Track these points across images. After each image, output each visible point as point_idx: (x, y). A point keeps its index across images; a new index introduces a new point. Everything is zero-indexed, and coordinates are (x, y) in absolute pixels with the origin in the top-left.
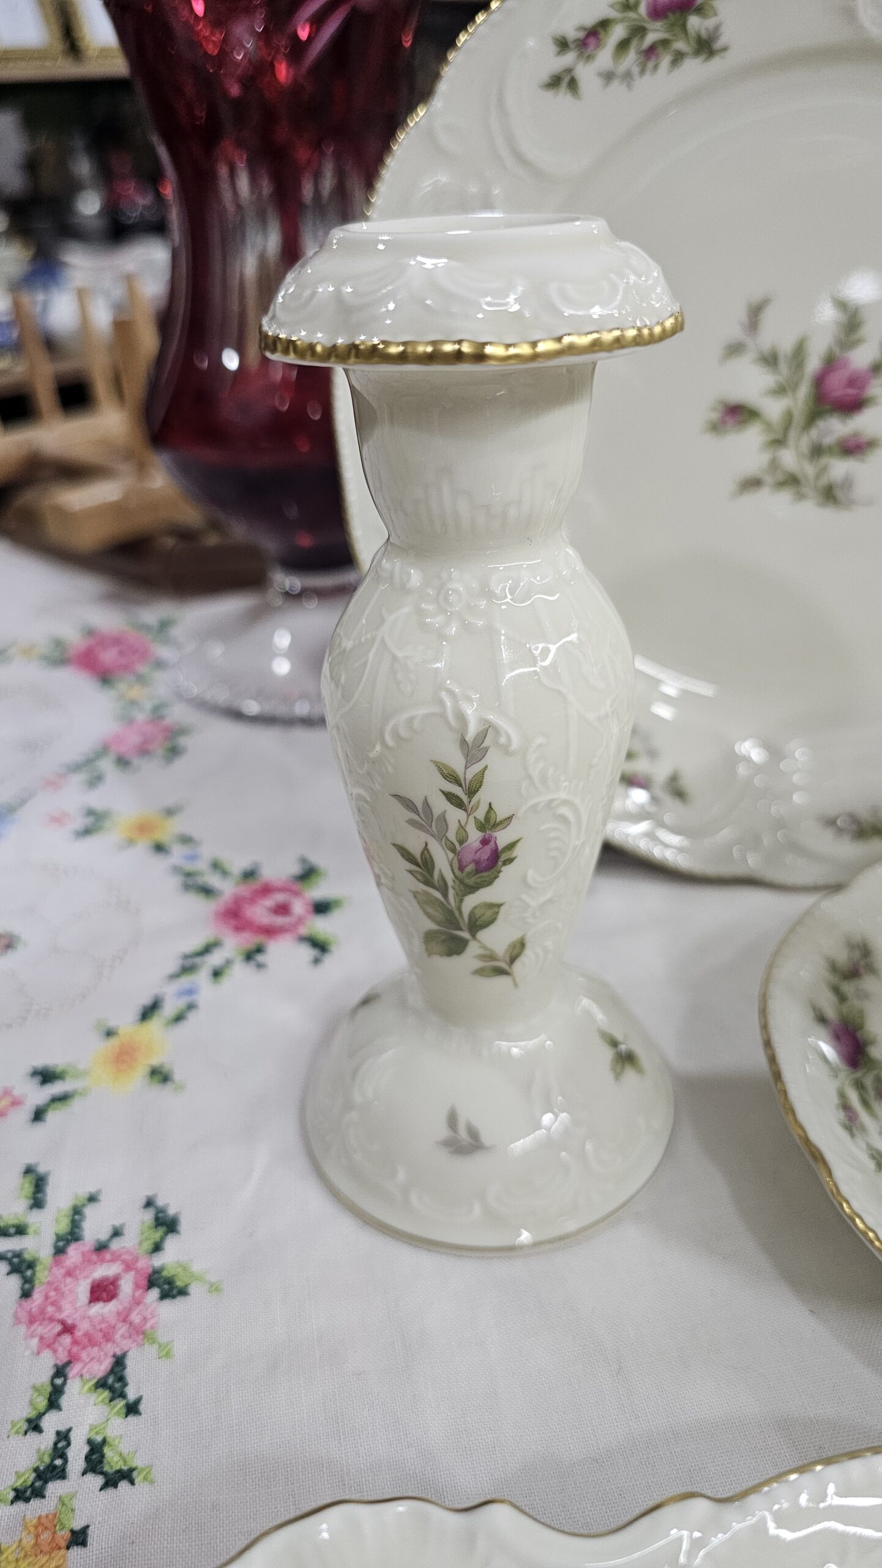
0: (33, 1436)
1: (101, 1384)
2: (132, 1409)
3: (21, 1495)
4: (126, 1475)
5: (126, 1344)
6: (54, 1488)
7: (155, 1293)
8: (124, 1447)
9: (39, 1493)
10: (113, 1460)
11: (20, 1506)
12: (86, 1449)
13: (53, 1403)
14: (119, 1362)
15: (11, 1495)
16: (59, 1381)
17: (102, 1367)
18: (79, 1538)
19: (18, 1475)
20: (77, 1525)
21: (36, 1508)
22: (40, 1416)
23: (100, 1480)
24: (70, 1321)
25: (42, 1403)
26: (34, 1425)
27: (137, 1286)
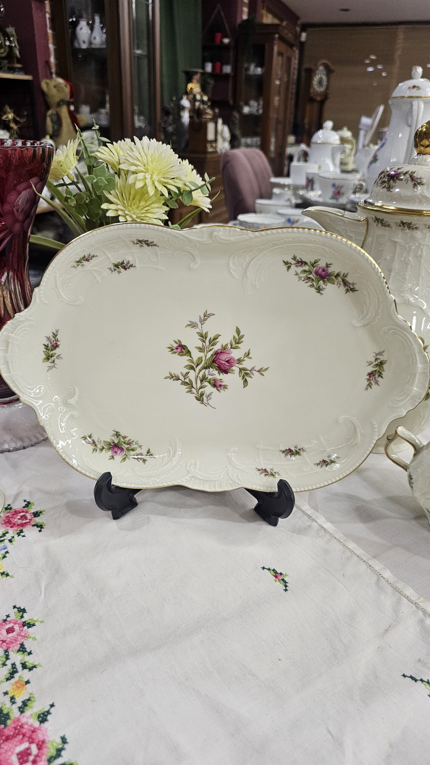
0: (5, 667)
1: (19, 651)
2: (30, 653)
3: (7, 679)
4: (35, 667)
5: (23, 640)
6: (16, 676)
7: (26, 627)
8: (31, 662)
9: (13, 677)
10: (29, 665)
11: (9, 682)
12: (21, 665)
13: (7, 658)
14: (22, 645)
15: (5, 680)
16: (7, 653)
17: (17, 647)
18: (28, 682)
19: (5, 676)
20: (26, 680)
21: (13, 681)
22: (5, 662)
23: (28, 670)
24: (4, 640)
25: (5, 660)
26: (4, 664)
27: (20, 627)
